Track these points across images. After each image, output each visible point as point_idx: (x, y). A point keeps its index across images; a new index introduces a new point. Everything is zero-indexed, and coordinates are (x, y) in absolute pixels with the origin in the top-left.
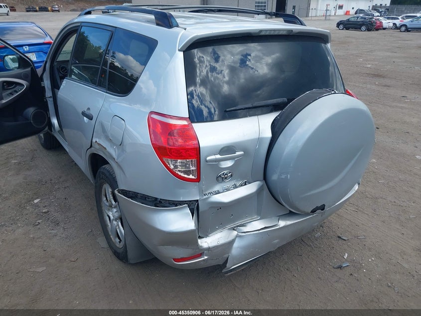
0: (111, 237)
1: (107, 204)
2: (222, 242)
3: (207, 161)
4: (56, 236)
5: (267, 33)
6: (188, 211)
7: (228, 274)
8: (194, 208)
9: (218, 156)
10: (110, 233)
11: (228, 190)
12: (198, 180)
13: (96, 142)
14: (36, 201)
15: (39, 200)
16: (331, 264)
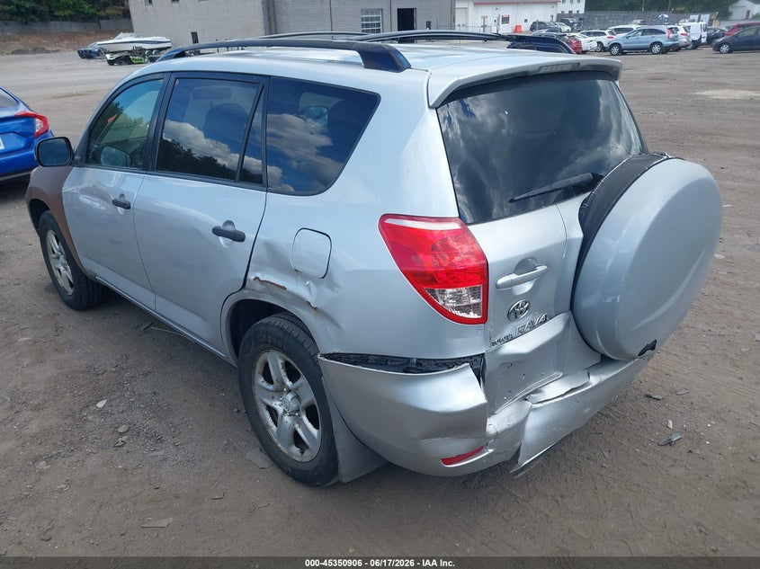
0: (279, 445)
1: (271, 387)
2: (514, 421)
3: (497, 287)
4: (165, 459)
5: (548, 70)
6: (470, 373)
7: (519, 475)
8: (479, 366)
9: (514, 277)
10: (275, 440)
11: (522, 333)
12: (483, 320)
13: (257, 278)
14: (100, 405)
15: (105, 401)
16: (652, 440)
